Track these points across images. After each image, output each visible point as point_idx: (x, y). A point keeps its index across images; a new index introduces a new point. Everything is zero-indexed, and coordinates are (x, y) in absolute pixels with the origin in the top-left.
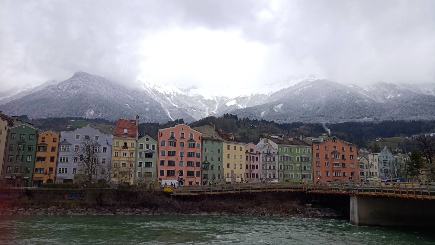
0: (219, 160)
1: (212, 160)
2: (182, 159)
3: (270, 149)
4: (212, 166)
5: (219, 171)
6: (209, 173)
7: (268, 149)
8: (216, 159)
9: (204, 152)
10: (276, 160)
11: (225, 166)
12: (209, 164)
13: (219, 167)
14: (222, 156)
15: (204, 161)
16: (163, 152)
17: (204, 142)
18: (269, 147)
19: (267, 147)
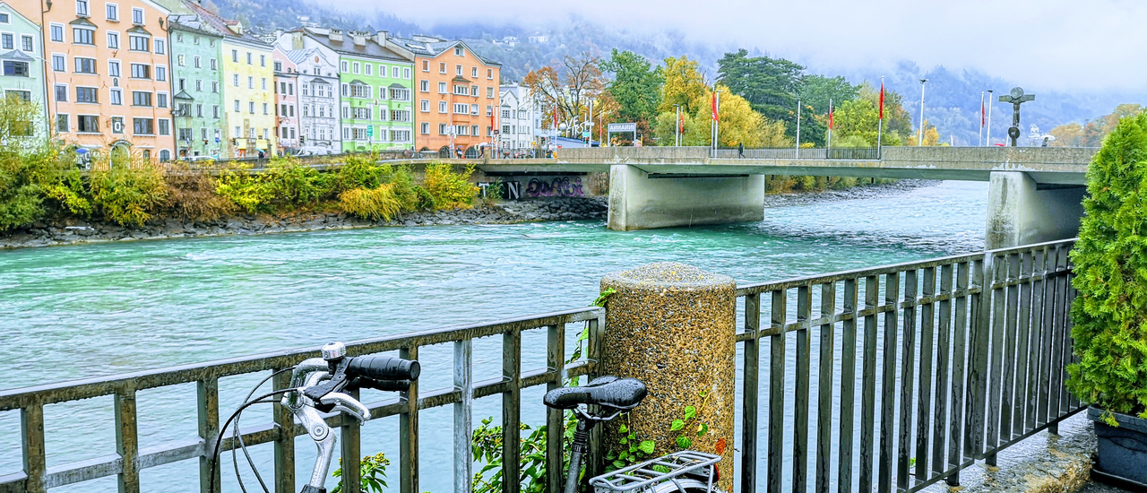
0: (215, 91)
1: (199, 89)
2: (116, 84)
3: (319, 64)
4: (199, 107)
5: (217, 120)
6: (195, 125)
7: (316, 64)
8: (206, 86)
9: (175, 65)
10: (336, 95)
11: (229, 106)
12: (192, 99)
13: (216, 108)
14: (221, 79)
15: (177, 91)
16: (59, 60)
17: (174, 35)
18: (317, 60)
19: (312, 58)
